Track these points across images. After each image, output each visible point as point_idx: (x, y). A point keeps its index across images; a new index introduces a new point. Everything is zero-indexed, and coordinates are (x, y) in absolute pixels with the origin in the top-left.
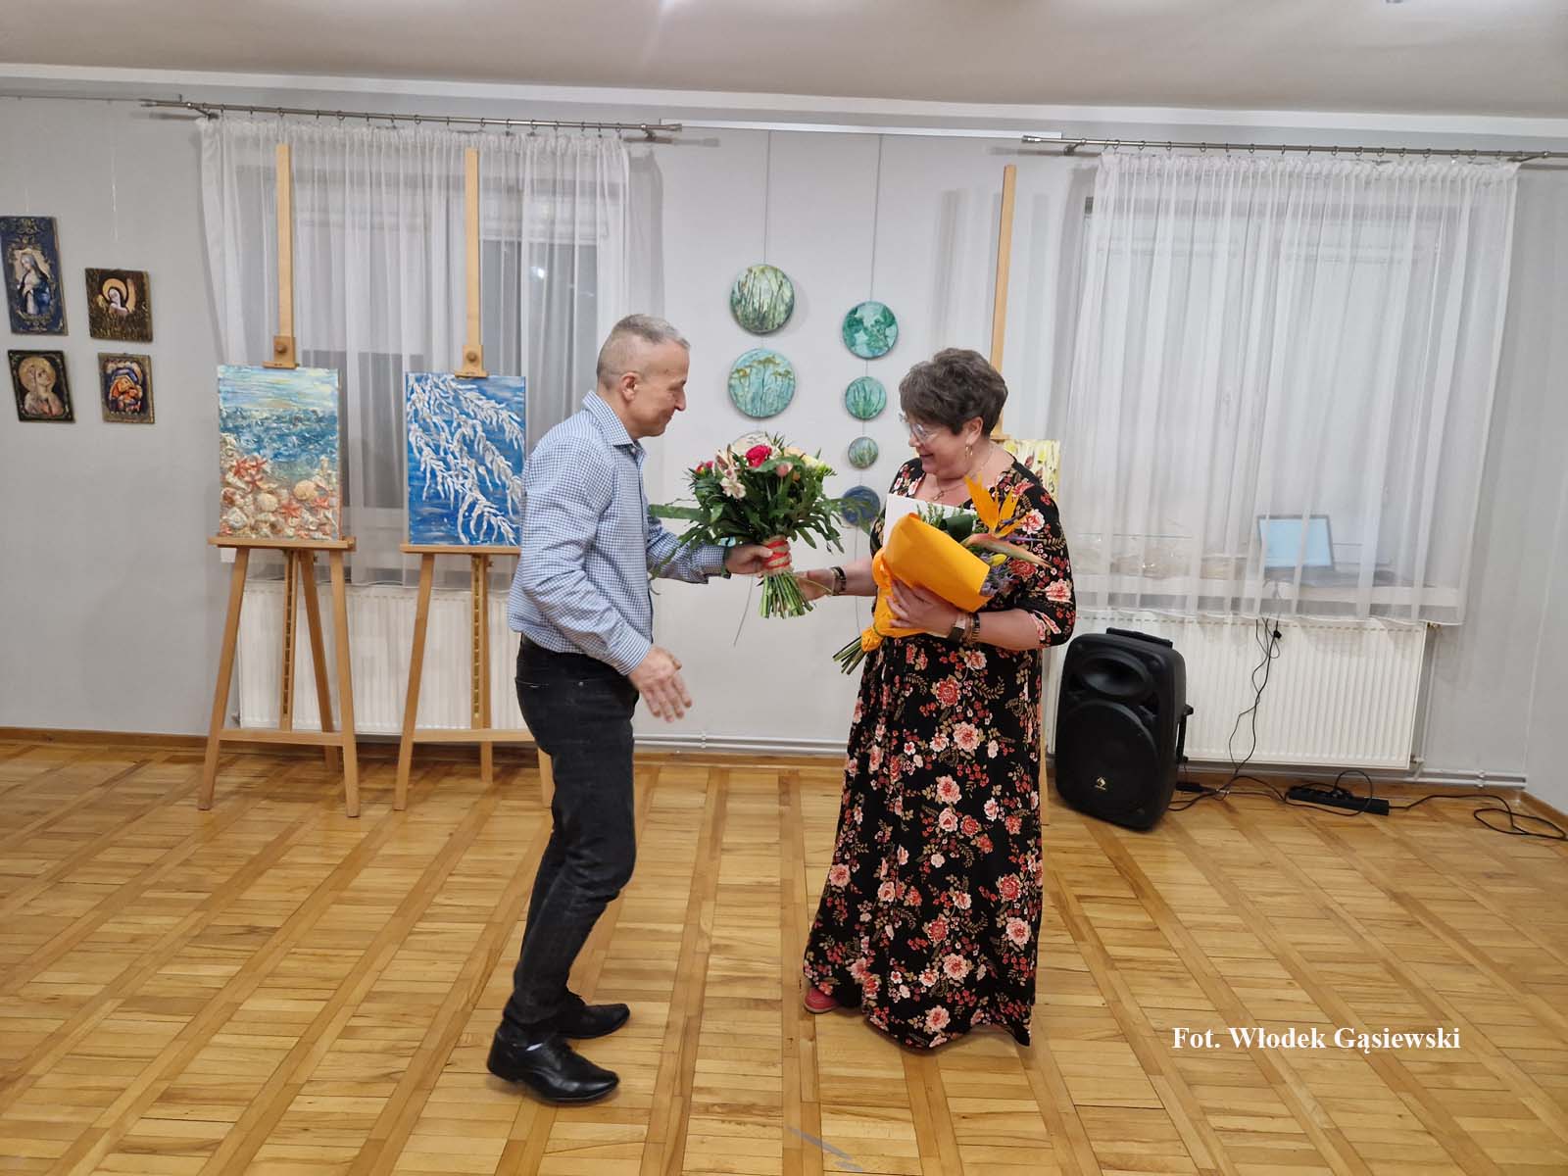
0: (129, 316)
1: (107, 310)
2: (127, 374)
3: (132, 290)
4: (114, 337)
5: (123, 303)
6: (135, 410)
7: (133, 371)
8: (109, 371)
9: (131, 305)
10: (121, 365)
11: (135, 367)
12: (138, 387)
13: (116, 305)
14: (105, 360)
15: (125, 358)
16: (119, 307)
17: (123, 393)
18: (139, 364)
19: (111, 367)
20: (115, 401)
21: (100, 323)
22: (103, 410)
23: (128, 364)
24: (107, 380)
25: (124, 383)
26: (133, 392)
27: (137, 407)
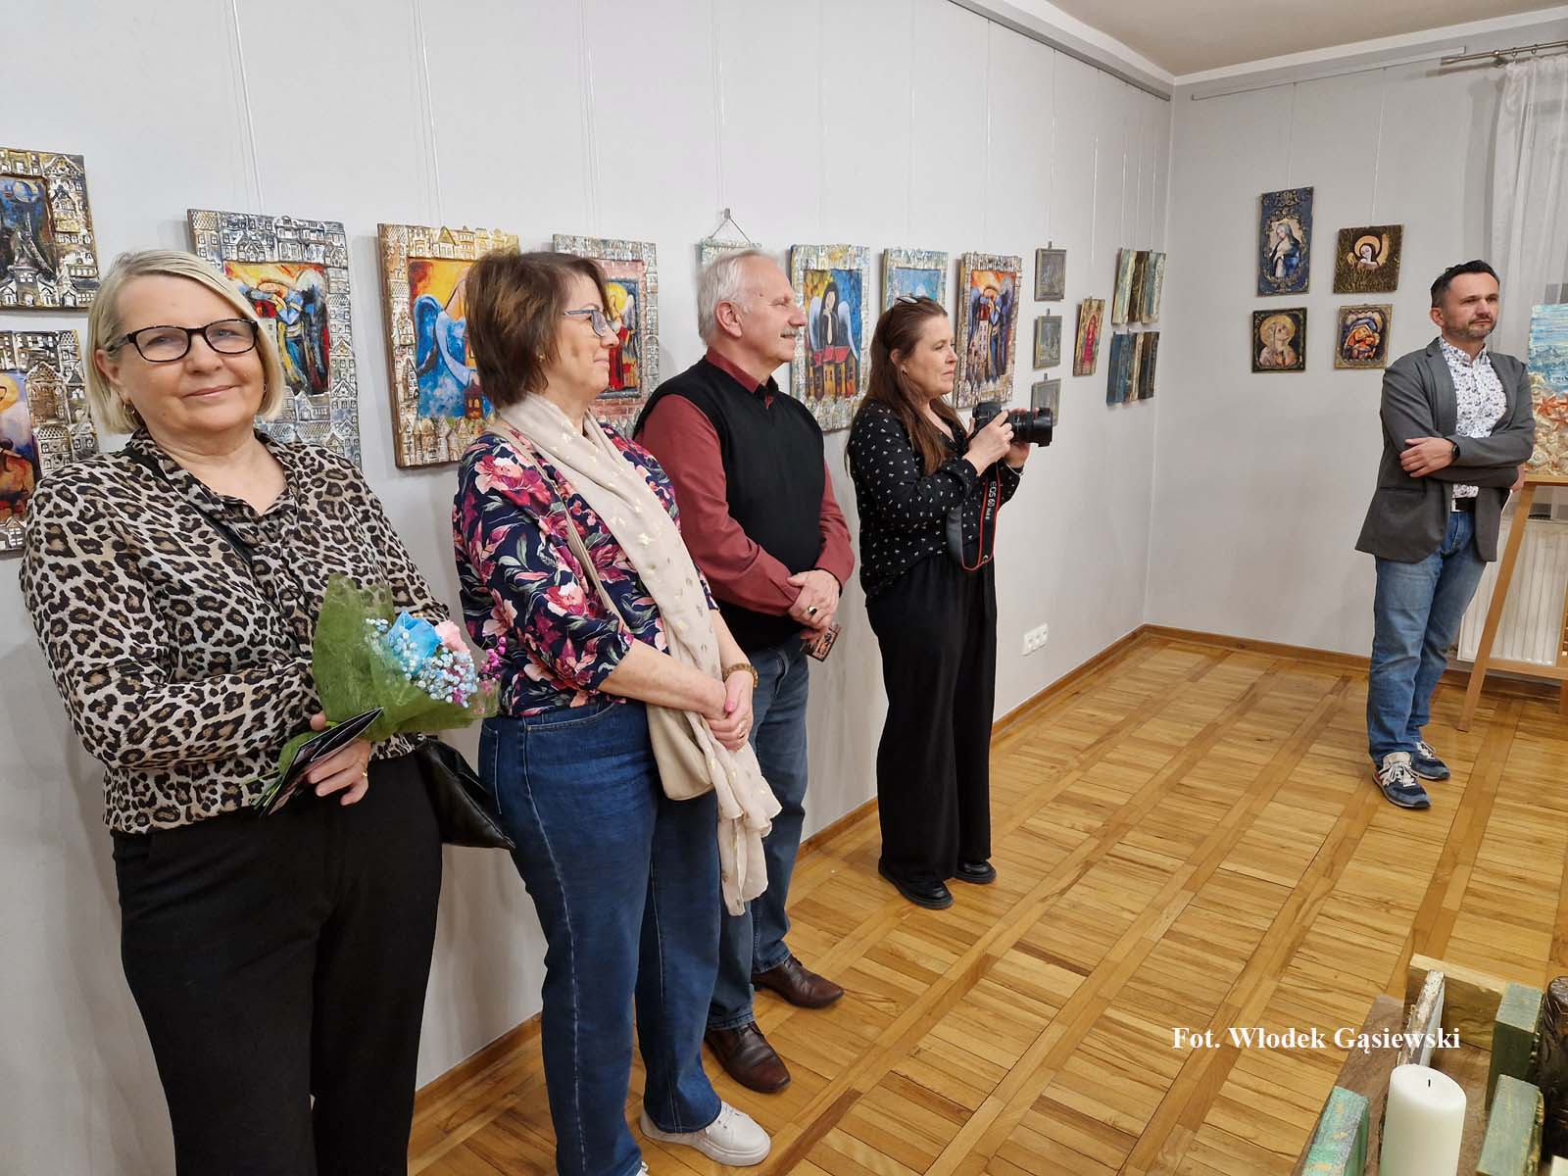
0: (1379, 268)
1: (1356, 265)
2: (1367, 324)
3: (1386, 243)
4: (1358, 290)
5: (1374, 257)
6: (1369, 357)
7: (1374, 320)
8: (1349, 322)
9: (1382, 259)
10: (1360, 316)
11: (1377, 316)
12: (1376, 335)
13: (1367, 260)
14: (1345, 312)
15: (1366, 308)
16: (1369, 262)
17: (1358, 342)
18: (1381, 312)
19: (1351, 318)
20: (1350, 350)
21: (1345, 279)
22: (1336, 358)
23: (1369, 314)
24: (1344, 330)
25: (1362, 332)
26: (1369, 340)
27: (1371, 354)
